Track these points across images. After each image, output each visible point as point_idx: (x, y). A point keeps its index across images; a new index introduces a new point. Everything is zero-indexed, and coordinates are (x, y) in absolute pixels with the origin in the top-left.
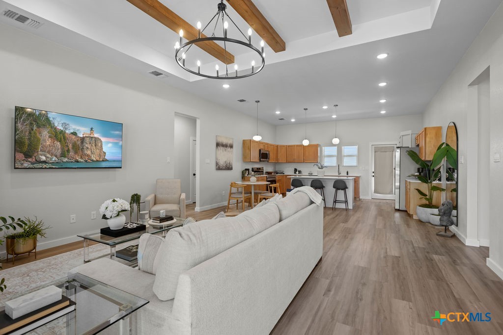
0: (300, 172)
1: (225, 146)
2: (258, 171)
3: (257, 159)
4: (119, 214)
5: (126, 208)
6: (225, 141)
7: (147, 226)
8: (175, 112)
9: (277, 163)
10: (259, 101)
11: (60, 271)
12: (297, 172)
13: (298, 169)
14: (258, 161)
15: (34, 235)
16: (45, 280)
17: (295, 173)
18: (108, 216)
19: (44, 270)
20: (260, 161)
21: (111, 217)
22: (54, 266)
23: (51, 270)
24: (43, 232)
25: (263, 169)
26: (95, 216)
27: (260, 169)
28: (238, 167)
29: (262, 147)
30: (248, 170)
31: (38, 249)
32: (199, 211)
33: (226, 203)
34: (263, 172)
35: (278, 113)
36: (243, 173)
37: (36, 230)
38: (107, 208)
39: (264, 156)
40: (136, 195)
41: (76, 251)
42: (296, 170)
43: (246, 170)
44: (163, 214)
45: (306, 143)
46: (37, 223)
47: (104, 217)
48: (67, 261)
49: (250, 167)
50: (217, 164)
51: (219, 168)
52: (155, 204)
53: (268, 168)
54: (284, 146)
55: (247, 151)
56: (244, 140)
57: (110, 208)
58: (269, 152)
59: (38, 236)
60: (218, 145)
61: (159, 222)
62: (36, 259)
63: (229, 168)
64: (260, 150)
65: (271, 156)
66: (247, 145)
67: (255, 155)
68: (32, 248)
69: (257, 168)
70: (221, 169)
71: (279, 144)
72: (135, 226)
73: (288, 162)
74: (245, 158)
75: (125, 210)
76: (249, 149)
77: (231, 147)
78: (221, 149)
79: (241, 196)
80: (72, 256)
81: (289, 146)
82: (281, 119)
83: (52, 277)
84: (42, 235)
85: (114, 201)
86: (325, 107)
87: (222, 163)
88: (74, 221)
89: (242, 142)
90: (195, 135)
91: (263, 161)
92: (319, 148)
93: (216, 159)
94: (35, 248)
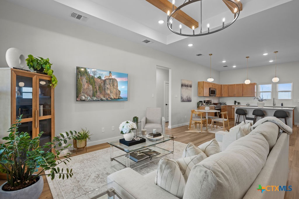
0: (239, 103)
1: (187, 86)
2: (208, 103)
3: (208, 94)
4: (130, 131)
5: (135, 128)
6: (187, 83)
7: (146, 139)
8: (157, 66)
9: (221, 96)
10: (211, 54)
11: (98, 162)
12: (237, 104)
13: (238, 101)
14: (209, 96)
15: (85, 138)
16: (91, 167)
17: (235, 104)
18: (124, 132)
19: (90, 160)
20: (210, 96)
21: (126, 133)
22: (95, 158)
23: (94, 161)
24: (89, 137)
25: (211, 102)
26: (114, 128)
27: (209, 101)
28: (195, 100)
29: (211, 86)
30: (202, 102)
31: (87, 146)
32: (171, 128)
33: (188, 124)
34: (211, 103)
35: (224, 62)
36: (198, 104)
37: (86, 135)
38: (123, 127)
39: (212, 92)
40: (136, 117)
41: (105, 149)
42: (235, 102)
43: (200, 102)
44: (154, 131)
45: (248, 82)
46: (87, 132)
47: (122, 132)
48: (101, 155)
49: (202, 99)
50: (182, 98)
51: (183, 101)
52: (146, 123)
53: (214, 100)
54: (226, 85)
55: (201, 89)
56: (199, 83)
57: (125, 127)
58: (216, 89)
59: (87, 139)
60: (182, 85)
61: (153, 137)
62: (86, 152)
63: (189, 100)
64: (210, 88)
65: (217, 92)
66: (201, 85)
67: (206, 92)
68: (85, 146)
69: (208, 101)
70: (185, 101)
71: (222, 84)
72: (139, 139)
73: (229, 96)
74: (200, 94)
75: (134, 129)
76: (202, 88)
77: (191, 86)
78: (184, 88)
79: (200, 120)
80: (103, 152)
81: (230, 85)
82: (225, 66)
83: (94, 165)
84: (89, 139)
85: (127, 122)
86: (265, 54)
87: (185, 97)
88: (104, 131)
89: (197, 83)
90: (168, 80)
91: (212, 96)
92: (256, 86)
93: (181, 94)
94: (86, 146)
